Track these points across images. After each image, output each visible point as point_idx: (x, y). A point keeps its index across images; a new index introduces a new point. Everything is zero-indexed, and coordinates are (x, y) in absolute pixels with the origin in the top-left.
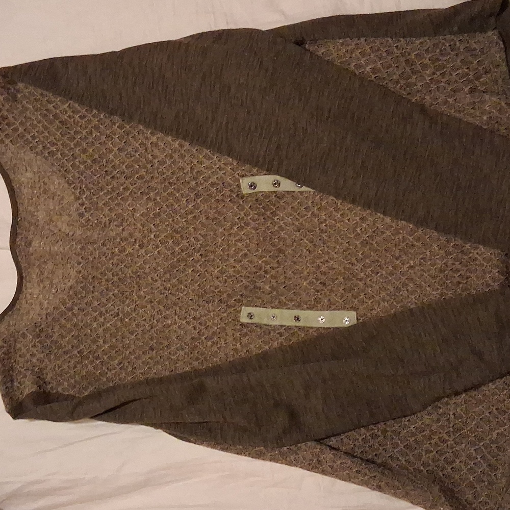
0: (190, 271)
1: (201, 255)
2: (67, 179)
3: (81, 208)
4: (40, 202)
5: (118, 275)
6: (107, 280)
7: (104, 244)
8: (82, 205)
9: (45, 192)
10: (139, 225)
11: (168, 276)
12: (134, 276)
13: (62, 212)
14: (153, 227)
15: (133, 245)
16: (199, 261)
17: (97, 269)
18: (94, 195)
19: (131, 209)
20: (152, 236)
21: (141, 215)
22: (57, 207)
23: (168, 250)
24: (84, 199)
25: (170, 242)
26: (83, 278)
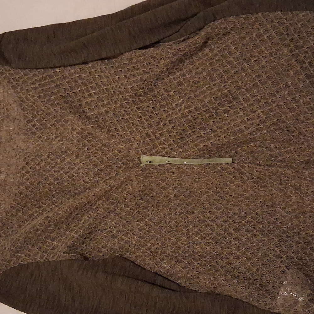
0: (114, 174)
1: (123, 163)
2: (23, 107)
3: (33, 128)
4: (3, 125)
5: (58, 179)
6: (49, 184)
7: (49, 157)
8: (34, 126)
9: (8, 117)
10: (75, 141)
11: (96, 178)
12: (70, 180)
13: (19, 132)
14: (87, 142)
15: (71, 156)
16: (121, 167)
17: (42, 175)
18: (44, 119)
19: (70, 128)
20: (86, 149)
21: (78, 133)
22: (16, 128)
23: (98, 159)
24: (36, 122)
25: (100, 153)
26: (31, 184)
